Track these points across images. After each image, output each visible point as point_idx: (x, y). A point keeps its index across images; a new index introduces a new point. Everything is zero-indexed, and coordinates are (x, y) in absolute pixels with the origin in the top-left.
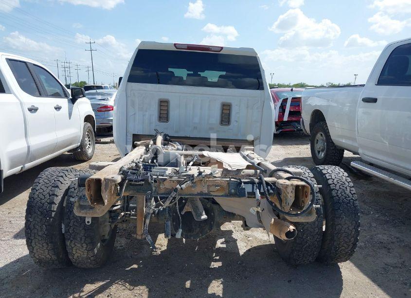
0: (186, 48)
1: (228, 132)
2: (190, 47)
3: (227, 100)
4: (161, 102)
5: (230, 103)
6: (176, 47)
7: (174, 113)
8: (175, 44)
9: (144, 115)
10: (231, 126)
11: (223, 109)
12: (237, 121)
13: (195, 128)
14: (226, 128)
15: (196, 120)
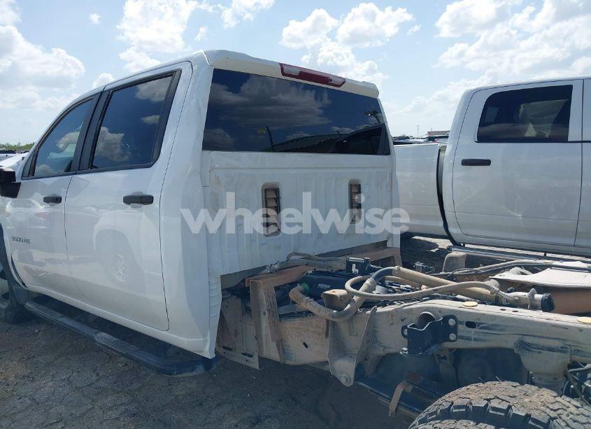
4: (267, 190)
5: (359, 181)
8: (281, 65)
11: (351, 194)
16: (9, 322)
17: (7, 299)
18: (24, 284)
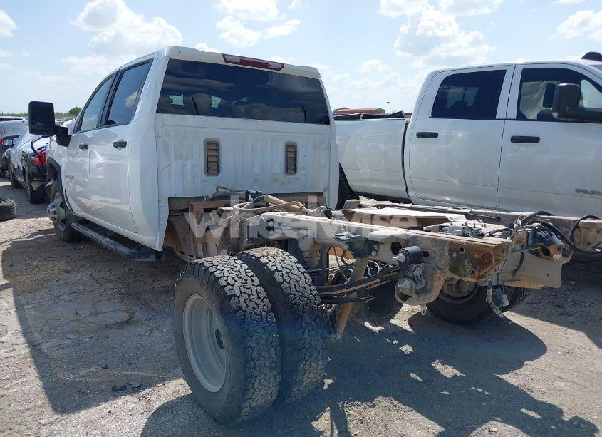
0: (239, 61)
1: (295, 184)
2: (244, 61)
3: (292, 139)
4: (208, 143)
5: (295, 143)
6: (225, 59)
7: (226, 160)
8: (224, 55)
9: (183, 166)
10: (298, 175)
11: (287, 152)
12: (304, 168)
14: (292, 178)
15: (257, 170)
16: (64, 241)
17: (64, 223)
18: (72, 210)
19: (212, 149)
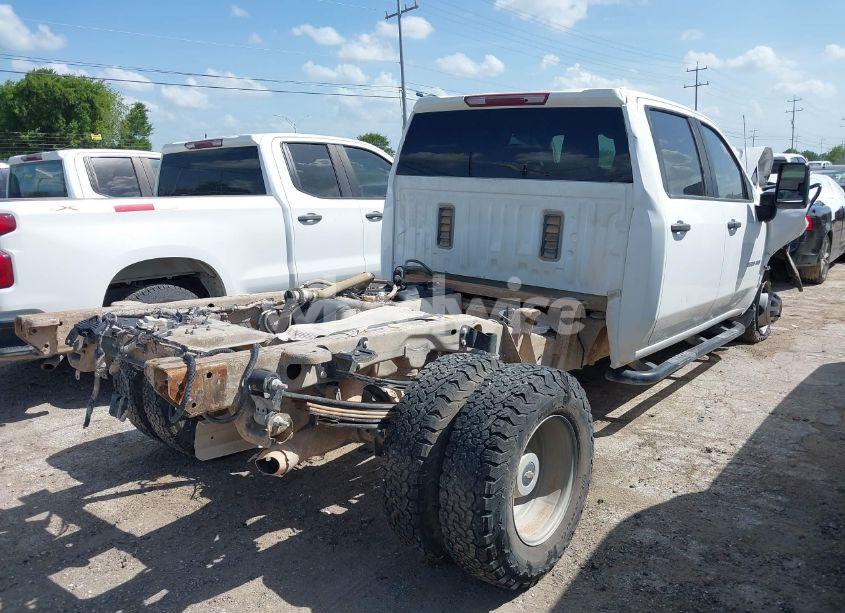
0: (484, 102)
1: (554, 275)
3: (555, 206)
5: (560, 212)
6: (468, 103)
7: (460, 231)
8: (466, 98)
9: (417, 234)
10: (560, 263)
12: (573, 252)
13: (494, 261)
14: (550, 264)
15: (496, 247)
19: (446, 215)
